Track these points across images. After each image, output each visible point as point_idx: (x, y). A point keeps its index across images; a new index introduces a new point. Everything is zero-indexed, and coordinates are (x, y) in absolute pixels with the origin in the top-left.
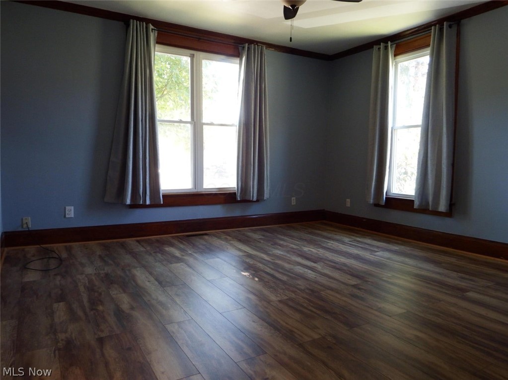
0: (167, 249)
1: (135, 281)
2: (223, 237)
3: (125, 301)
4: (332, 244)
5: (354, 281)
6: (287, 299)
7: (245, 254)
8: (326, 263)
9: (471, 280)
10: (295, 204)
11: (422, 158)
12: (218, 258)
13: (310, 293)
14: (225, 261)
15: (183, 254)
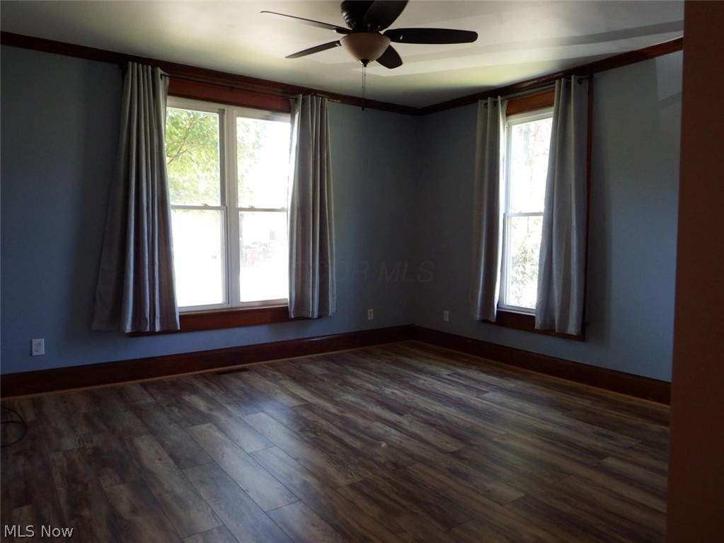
0: (187, 398)
1: (139, 461)
2: (271, 373)
3: (123, 497)
4: (425, 380)
5: (454, 446)
6: (361, 482)
7: (302, 404)
8: (416, 416)
9: (612, 438)
10: (372, 318)
11: (544, 260)
12: (263, 411)
13: (394, 468)
14: (272, 417)
15: (212, 407)
